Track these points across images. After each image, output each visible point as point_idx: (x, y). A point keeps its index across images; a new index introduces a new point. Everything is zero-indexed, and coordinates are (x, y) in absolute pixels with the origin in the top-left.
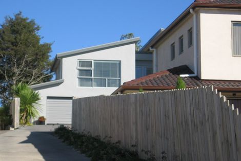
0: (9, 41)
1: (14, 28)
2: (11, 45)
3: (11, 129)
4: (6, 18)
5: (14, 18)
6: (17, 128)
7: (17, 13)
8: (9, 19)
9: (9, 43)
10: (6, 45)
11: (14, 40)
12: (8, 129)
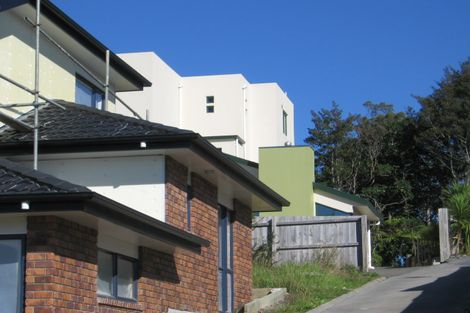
0: (452, 111)
1: (460, 87)
2: (455, 118)
3: (435, 263)
4: (446, 70)
5: (460, 70)
6: (445, 262)
7: (464, 61)
8: (452, 73)
9: (453, 114)
10: (448, 117)
11: (460, 109)
12: (430, 264)
